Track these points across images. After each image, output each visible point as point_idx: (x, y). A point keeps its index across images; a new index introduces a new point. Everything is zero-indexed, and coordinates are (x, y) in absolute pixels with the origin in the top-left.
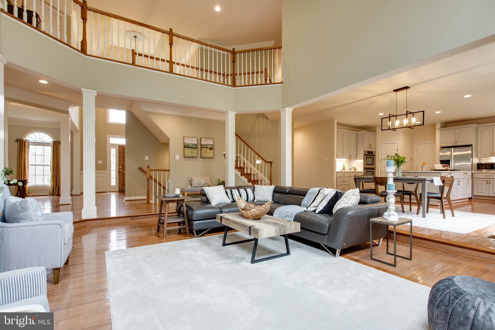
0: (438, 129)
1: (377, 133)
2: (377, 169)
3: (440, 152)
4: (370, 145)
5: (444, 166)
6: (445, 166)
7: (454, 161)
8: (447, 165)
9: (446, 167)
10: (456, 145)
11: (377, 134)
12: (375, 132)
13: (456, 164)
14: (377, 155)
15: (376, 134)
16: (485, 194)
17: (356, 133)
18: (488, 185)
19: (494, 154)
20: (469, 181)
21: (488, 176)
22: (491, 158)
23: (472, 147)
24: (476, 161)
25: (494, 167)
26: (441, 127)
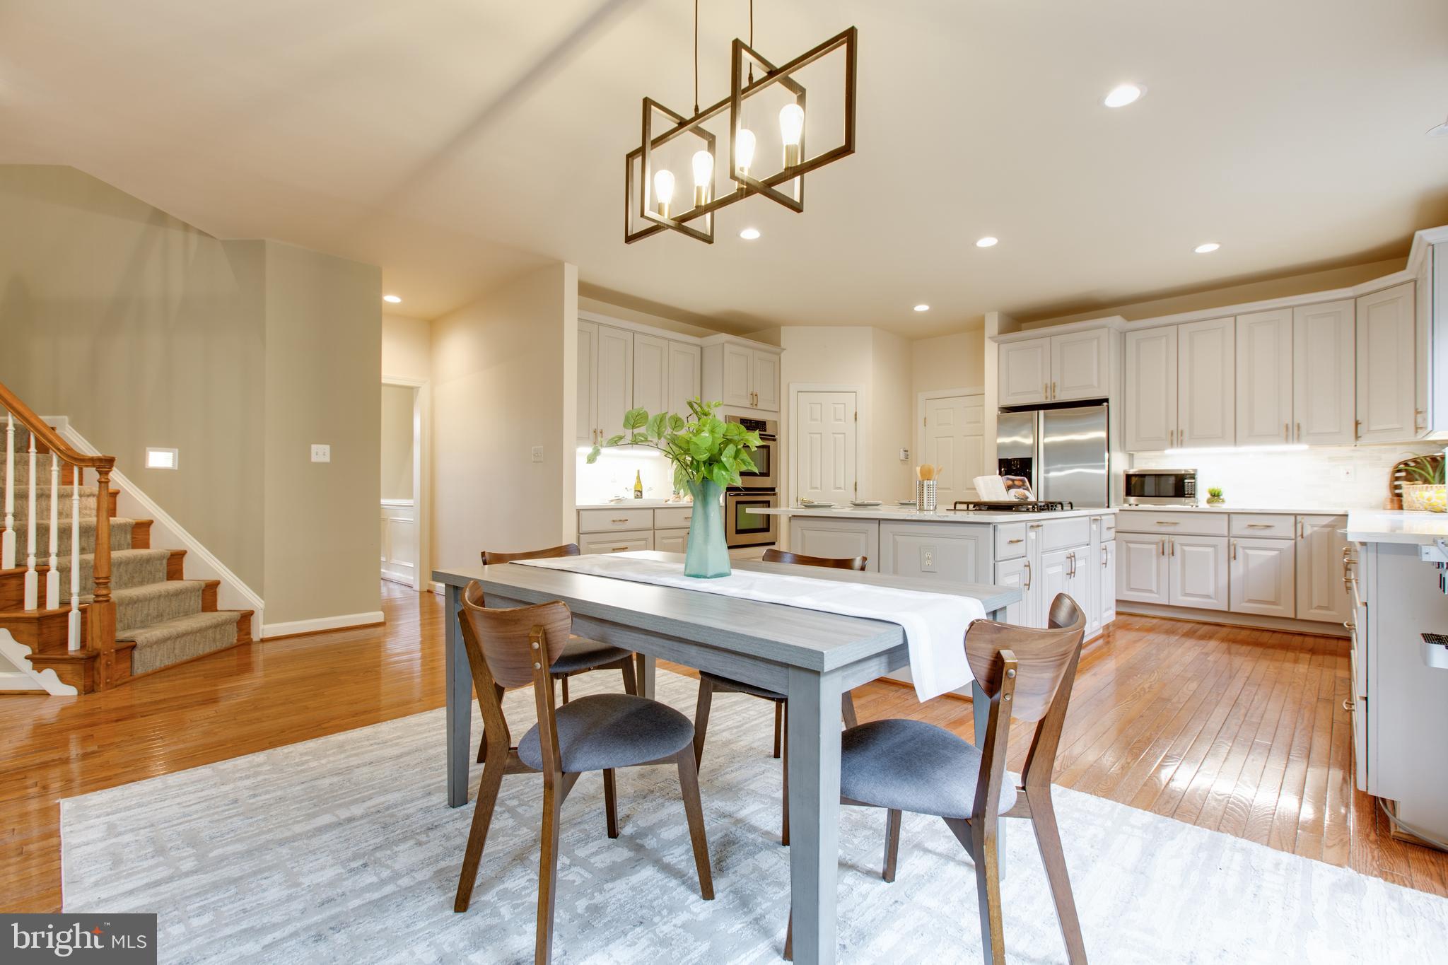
0: (991, 338)
1: (784, 350)
3: (1000, 432)
4: (754, 395)
5: (1010, 483)
6: (1016, 483)
7: (1047, 463)
8: (1023, 481)
9: (1019, 487)
10: (1053, 401)
11: (782, 355)
12: (777, 344)
13: (1052, 474)
14: (782, 437)
15: (779, 354)
16: (1157, 596)
17: (697, 345)
18: (1164, 560)
19: (1182, 435)
20: (1106, 549)
21: (1167, 523)
22: (1168, 452)
23: (1108, 406)
24: (1120, 465)
25: (1186, 489)
26: (1003, 331)
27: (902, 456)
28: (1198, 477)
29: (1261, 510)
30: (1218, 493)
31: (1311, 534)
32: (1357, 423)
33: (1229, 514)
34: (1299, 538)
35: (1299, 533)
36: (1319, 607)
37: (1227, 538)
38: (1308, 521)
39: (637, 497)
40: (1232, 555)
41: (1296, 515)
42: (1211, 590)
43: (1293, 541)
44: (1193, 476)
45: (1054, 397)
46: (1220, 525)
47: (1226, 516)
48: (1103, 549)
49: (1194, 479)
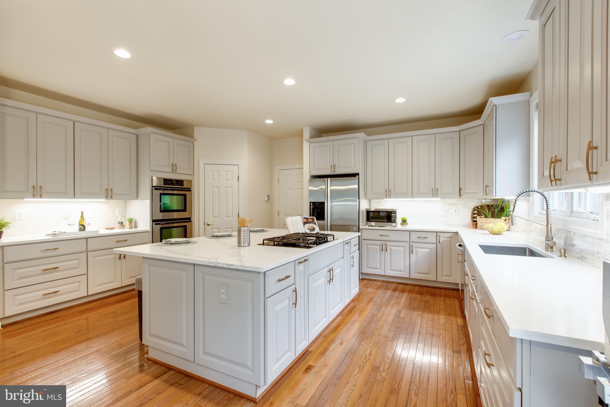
0: (306, 140)
1: (196, 140)
2: (195, 219)
3: (310, 185)
4: (174, 165)
6: (309, 220)
8: (313, 219)
9: (310, 223)
10: (335, 174)
11: (195, 142)
12: (192, 136)
14: (195, 189)
15: (193, 143)
16: (380, 271)
17: (134, 134)
18: (383, 253)
19: (390, 192)
20: (353, 258)
21: (384, 235)
22: (386, 199)
23: (359, 177)
24: (365, 205)
25: (392, 219)
26: (311, 137)
27: (266, 198)
28: (397, 213)
29: (423, 230)
30: (405, 220)
31: (443, 241)
32: (460, 189)
33: (410, 231)
34: (438, 243)
35: (438, 241)
36: (446, 276)
37: (409, 243)
38: (442, 235)
39: (80, 230)
40: (411, 251)
41: (437, 232)
42: (402, 268)
43: (436, 244)
44: (395, 213)
45: (335, 171)
46: (406, 237)
47: (409, 232)
48: (352, 258)
49: (395, 214)
